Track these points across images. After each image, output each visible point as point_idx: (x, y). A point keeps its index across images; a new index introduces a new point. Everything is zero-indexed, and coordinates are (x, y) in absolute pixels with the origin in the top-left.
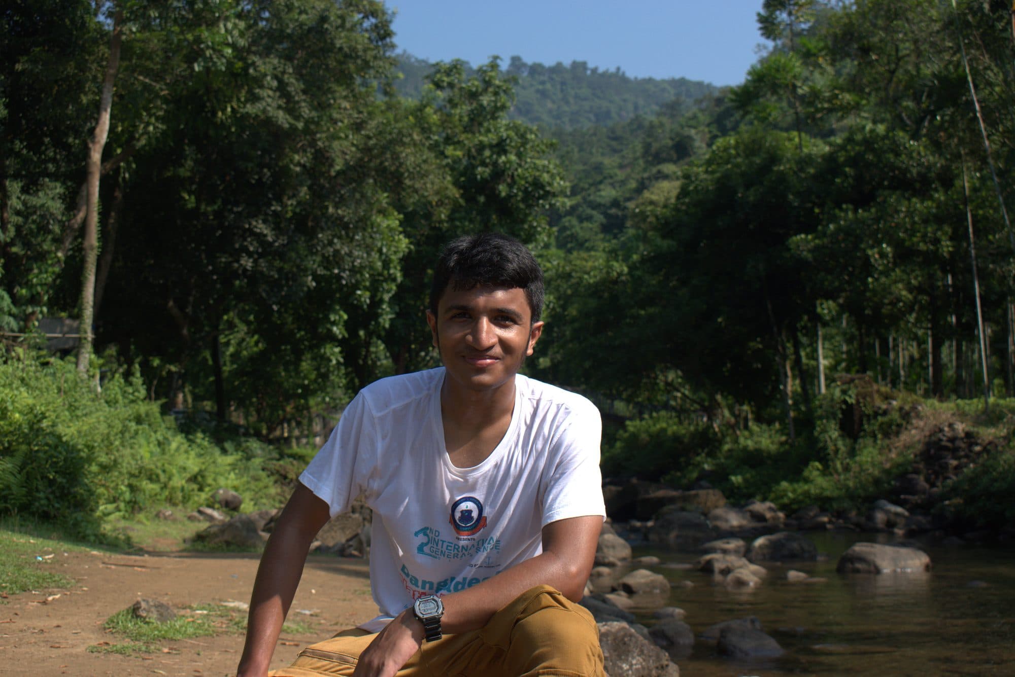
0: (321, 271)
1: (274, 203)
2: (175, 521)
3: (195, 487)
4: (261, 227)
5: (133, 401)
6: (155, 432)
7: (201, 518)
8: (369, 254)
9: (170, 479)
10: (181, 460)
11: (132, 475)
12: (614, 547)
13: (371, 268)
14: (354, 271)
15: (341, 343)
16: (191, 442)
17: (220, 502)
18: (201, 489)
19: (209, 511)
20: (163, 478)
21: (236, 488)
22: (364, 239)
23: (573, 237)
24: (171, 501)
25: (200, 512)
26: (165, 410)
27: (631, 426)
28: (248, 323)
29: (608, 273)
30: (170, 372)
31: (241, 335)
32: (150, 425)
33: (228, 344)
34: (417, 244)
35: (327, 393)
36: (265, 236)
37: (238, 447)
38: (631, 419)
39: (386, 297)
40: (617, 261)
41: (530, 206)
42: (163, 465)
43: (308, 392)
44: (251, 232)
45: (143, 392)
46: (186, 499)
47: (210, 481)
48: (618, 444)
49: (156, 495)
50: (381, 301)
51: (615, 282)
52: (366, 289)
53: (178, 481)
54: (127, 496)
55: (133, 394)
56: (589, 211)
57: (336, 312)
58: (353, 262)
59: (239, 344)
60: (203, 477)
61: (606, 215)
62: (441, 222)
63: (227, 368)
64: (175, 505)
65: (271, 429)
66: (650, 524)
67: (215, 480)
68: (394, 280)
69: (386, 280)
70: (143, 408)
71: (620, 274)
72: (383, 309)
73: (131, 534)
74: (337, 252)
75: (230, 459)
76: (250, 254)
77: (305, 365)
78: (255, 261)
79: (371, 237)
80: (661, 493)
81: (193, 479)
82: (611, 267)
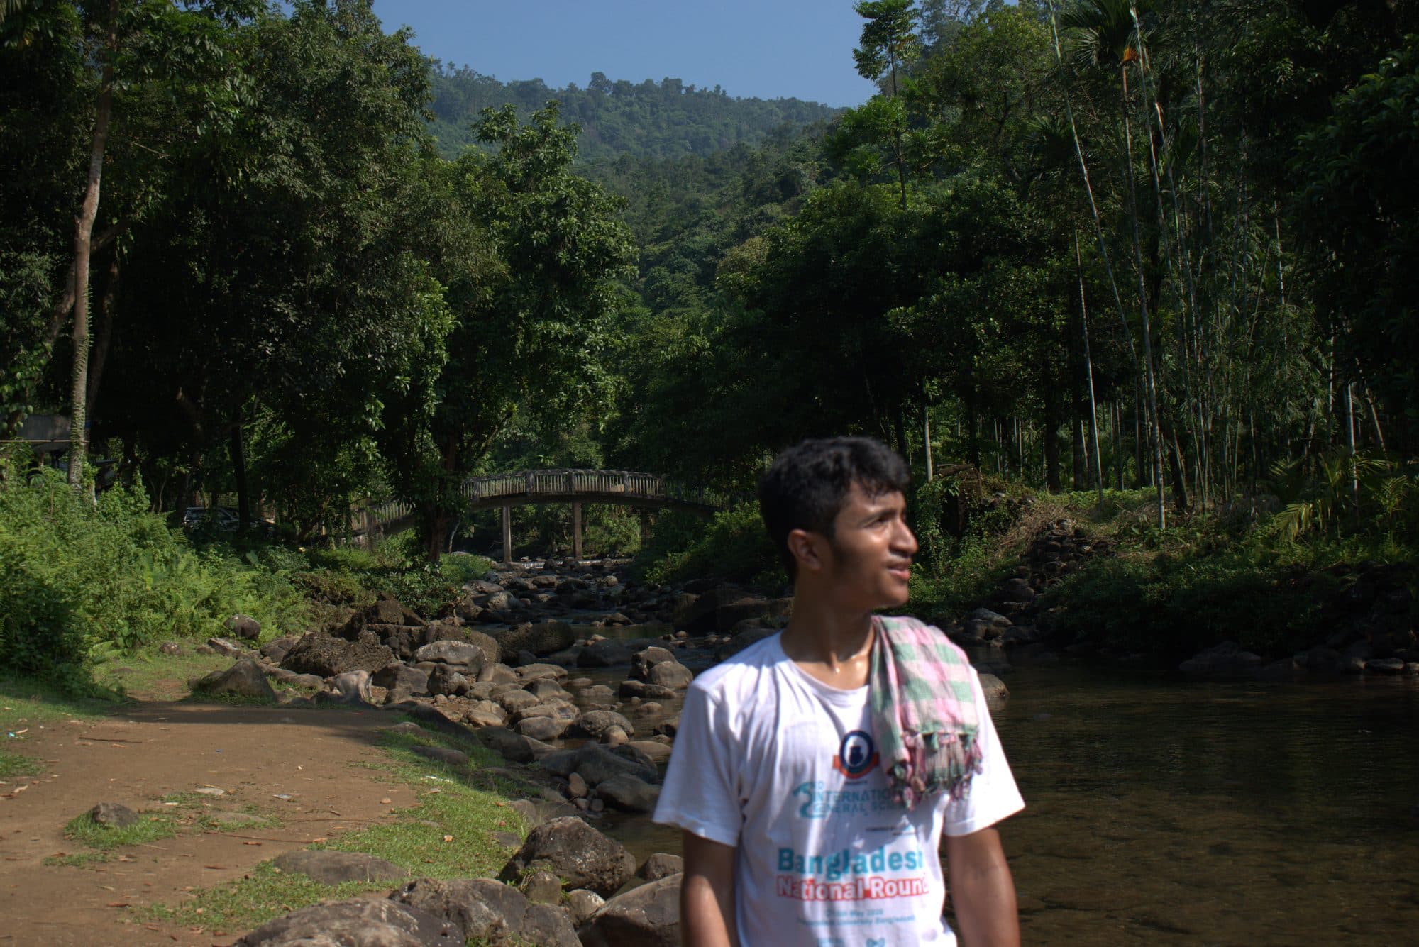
0: (351, 357)
1: (296, 279)
2: (182, 655)
3: (207, 612)
4: (282, 306)
5: (135, 513)
6: (162, 548)
7: (213, 650)
8: (407, 335)
9: (177, 606)
10: (192, 580)
11: (131, 606)
12: (672, 675)
13: (411, 350)
14: (390, 355)
15: (377, 436)
16: (204, 559)
17: (235, 630)
18: (213, 615)
19: (222, 642)
20: (168, 605)
21: (254, 612)
22: (401, 318)
23: (664, 290)
24: (178, 630)
25: (211, 643)
26: (173, 523)
27: (721, 517)
28: (275, 408)
29: (687, 348)
30: (180, 472)
31: (266, 421)
32: (155, 540)
33: (252, 431)
34: (467, 318)
35: (369, 487)
36: (288, 315)
37: (262, 557)
38: (720, 510)
39: (431, 381)
40: (698, 334)
42: (168, 591)
43: (345, 487)
44: (270, 312)
45: (147, 502)
46: (195, 628)
47: (224, 605)
48: (707, 538)
49: (161, 624)
50: (426, 385)
51: (696, 358)
52: (407, 373)
53: (186, 608)
54: (126, 631)
55: (135, 505)
56: (681, 259)
57: (372, 402)
58: (389, 346)
59: (265, 431)
60: (216, 600)
61: (700, 263)
62: (486, 302)
63: (252, 459)
64: (183, 635)
65: (305, 528)
66: (726, 639)
67: (229, 603)
68: (440, 361)
69: (430, 363)
70: (147, 521)
71: (701, 350)
72: (428, 395)
73: (122, 682)
74: (370, 333)
75: (249, 575)
76: (270, 337)
77: (343, 456)
78: (276, 345)
79: (411, 316)
80: (750, 601)
81: (205, 603)
82: (691, 342)
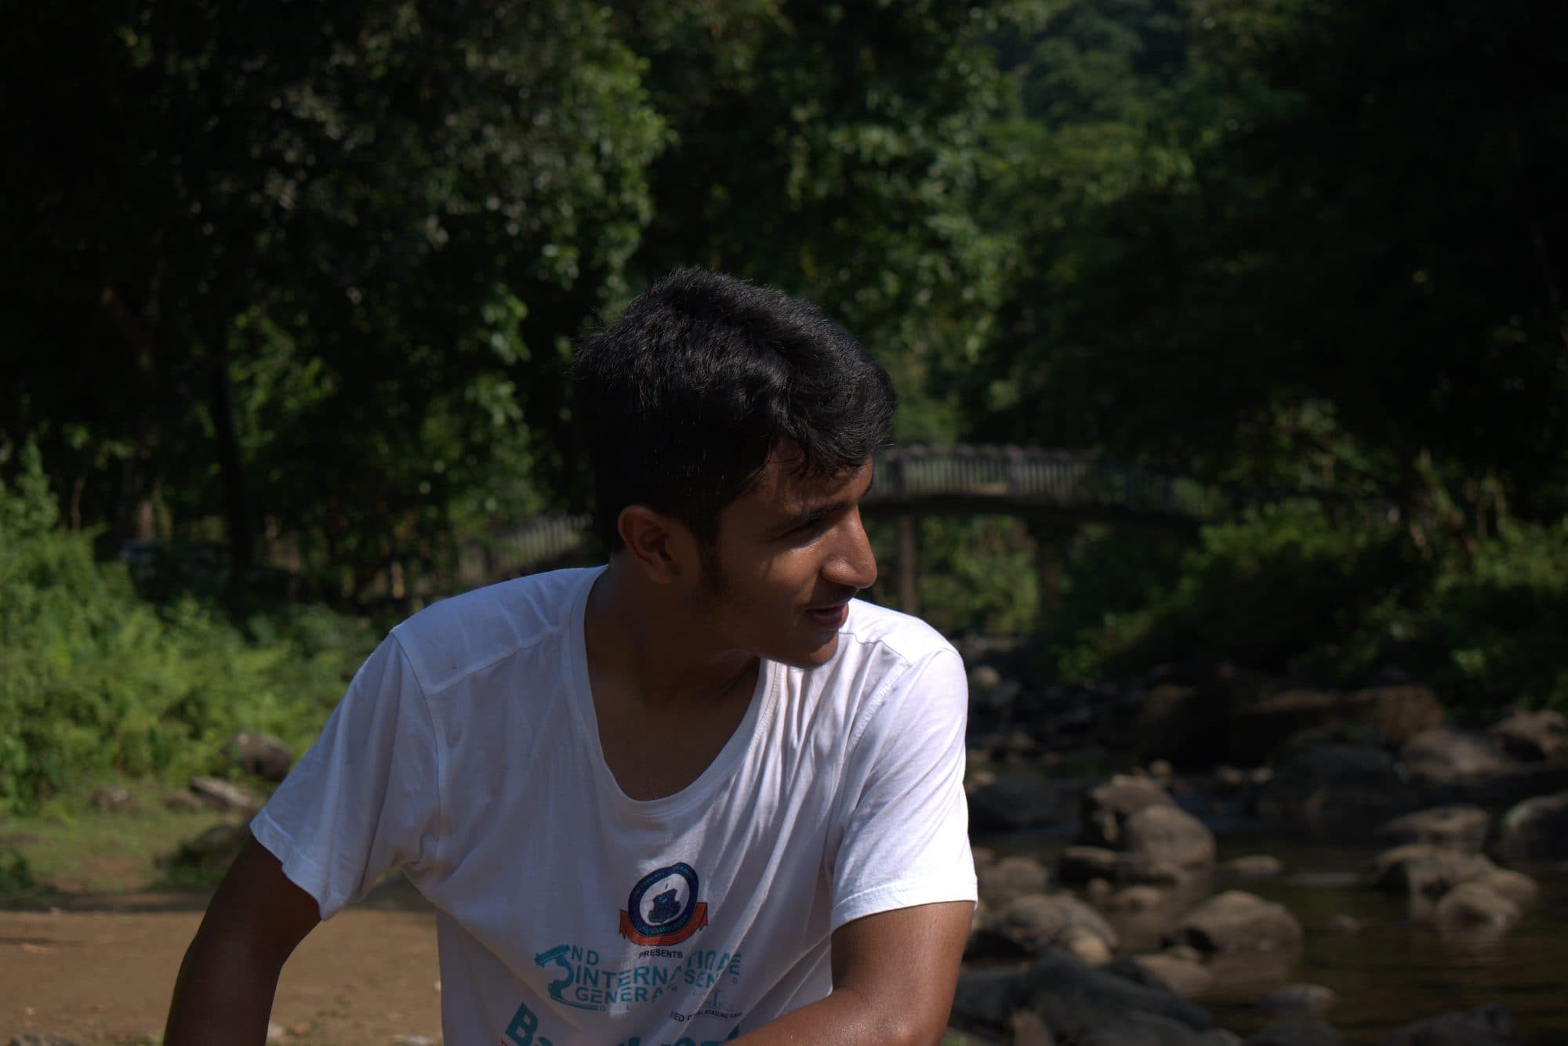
0: (456, 207)
1: (338, 47)
2: (135, 812)
3: (181, 729)
4: (309, 105)
5: (26, 534)
6: (84, 603)
7: (198, 802)
8: (569, 159)
9: (121, 712)
10: (148, 666)
11: (28, 711)
12: (1170, 837)
13: (577, 190)
14: (535, 201)
15: (513, 372)
16: (169, 623)
17: (242, 764)
18: (196, 735)
19: (216, 786)
20: (104, 712)
21: (278, 729)
22: (555, 123)
23: (1065, 89)
24: (125, 765)
25: (195, 790)
26: (104, 551)
27: (1217, 538)
28: (295, 332)
29: (1144, 177)
30: (112, 459)
31: (279, 361)
32: (71, 587)
33: (251, 382)
34: (686, 128)
35: (490, 492)
36: (321, 125)
37: (283, 627)
38: (1216, 521)
39: (617, 259)
40: (1165, 144)
41: (950, 27)
42: (104, 682)
43: (443, 491)
44: (286, 117)
45: (49, 511)
46: (161, 760)
47: (216, 713)
48: (1187, 585)
49: (90, 753)
50: (605, 269)
51: (1164, 197)
52: (567, 241)
53: (140, 719)
54: (21, 760)
55: (27, 516)
56: (1101, 25)
57: (498, 301)
58: (532, 179)
59: (278, 381)
60: (201, 706)
61: (1144, 33)
62: (736, 75)
63: (253, 441)
64: (135, 774)
65: (362, 581)
66: (1262, 775)
67: (228, 710)
68: (633, 216)
69: (614, 219)
70: (51, 549)
71: (1174, 179)
72: (610, 289)
73: (29, 852)
74: (492, 159)
75: (264, 659)
76: (288, 171)
77: (436, 427)
78: (302, 188)
79: (573, 118)
80: (1289, 700)
81: (176, 711)
82: (1150, 164)
